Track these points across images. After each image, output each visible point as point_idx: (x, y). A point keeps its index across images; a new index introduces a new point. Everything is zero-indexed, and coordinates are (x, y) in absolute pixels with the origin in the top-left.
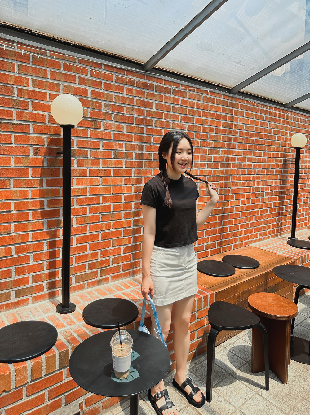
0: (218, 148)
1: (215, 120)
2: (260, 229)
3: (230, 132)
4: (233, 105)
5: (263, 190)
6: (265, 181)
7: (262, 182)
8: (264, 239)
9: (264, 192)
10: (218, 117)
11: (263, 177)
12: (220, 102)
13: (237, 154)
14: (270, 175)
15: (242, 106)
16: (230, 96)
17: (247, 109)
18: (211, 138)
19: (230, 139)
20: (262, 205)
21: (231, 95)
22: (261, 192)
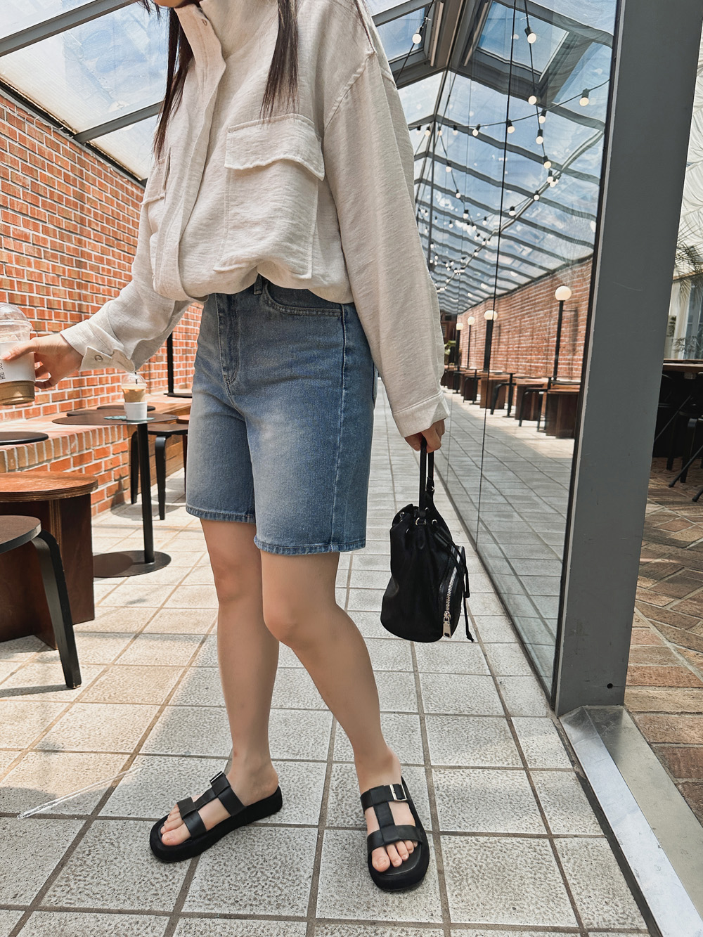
0: (70, 231)
1: (63, 182)
3: (82, 208)
4: (81, 162)
10: (67, 177)
12: (66, 153)
13: (93, 248)
15: (93, 169)
16: (78, 147)
17: (99, 174)
18: (61, 212)
19: (82, 221)
21: (79, 145)
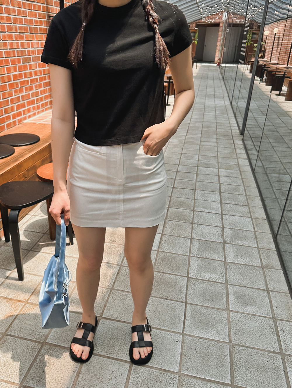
2: (33, 102)
5: (30, 53)
6: (30, 42)
7: (27, 43)
8: (38, 113)
9: (31, 56)
11: (27, 36)
14: (34, 35)
20: (31, 73)
22: (27, 57)
